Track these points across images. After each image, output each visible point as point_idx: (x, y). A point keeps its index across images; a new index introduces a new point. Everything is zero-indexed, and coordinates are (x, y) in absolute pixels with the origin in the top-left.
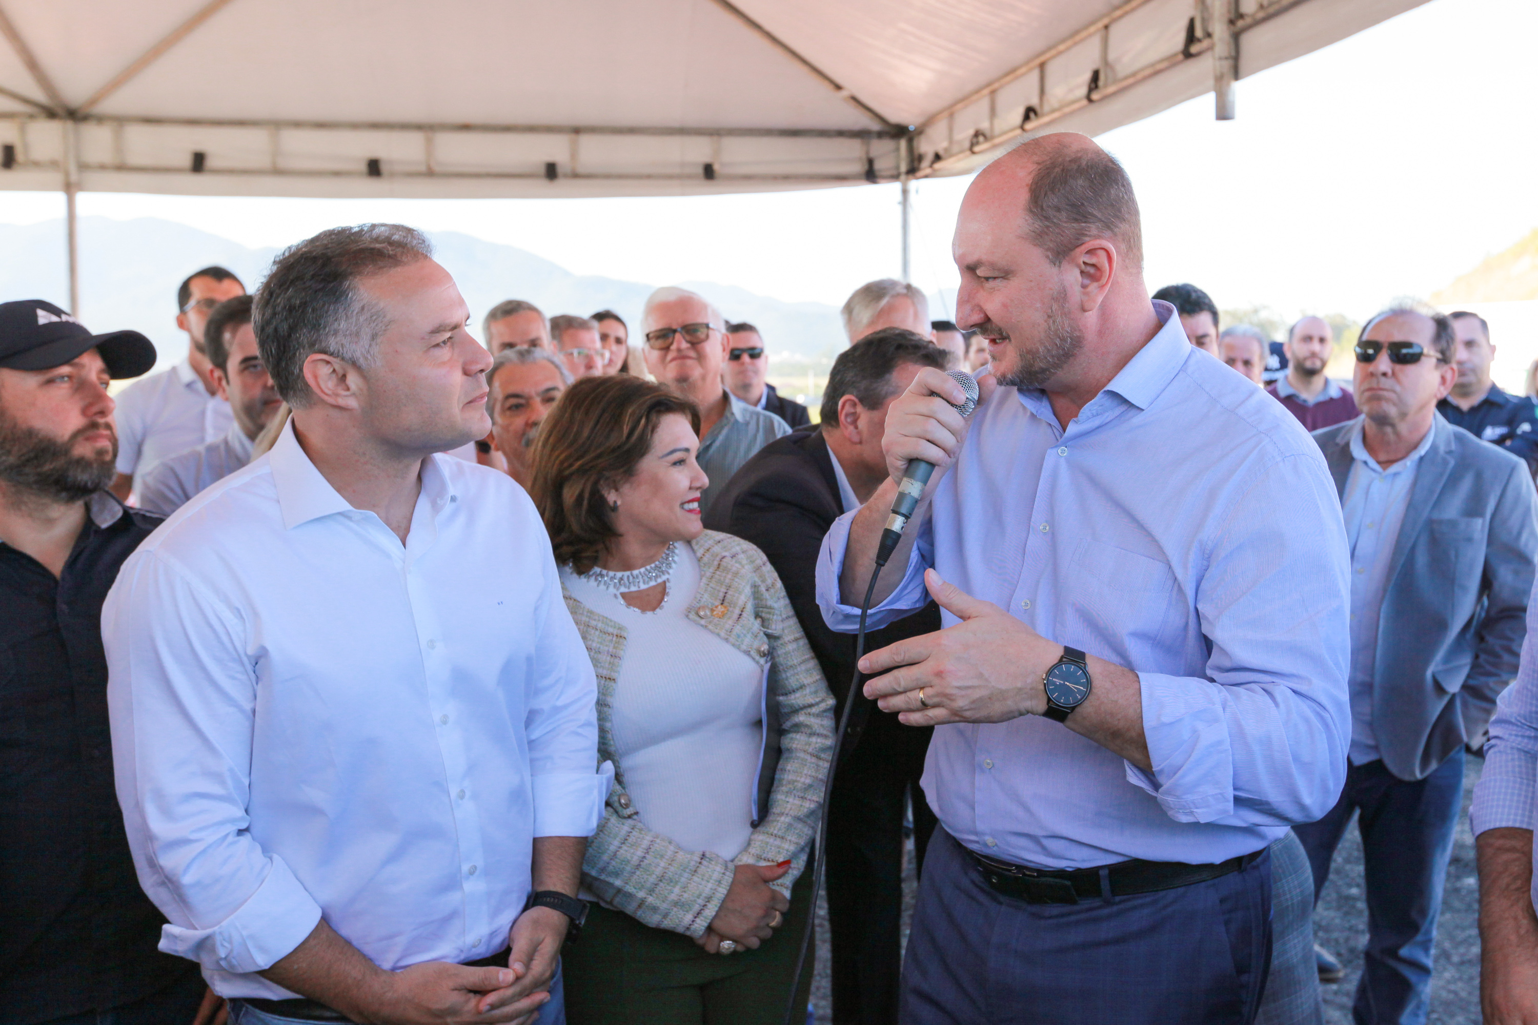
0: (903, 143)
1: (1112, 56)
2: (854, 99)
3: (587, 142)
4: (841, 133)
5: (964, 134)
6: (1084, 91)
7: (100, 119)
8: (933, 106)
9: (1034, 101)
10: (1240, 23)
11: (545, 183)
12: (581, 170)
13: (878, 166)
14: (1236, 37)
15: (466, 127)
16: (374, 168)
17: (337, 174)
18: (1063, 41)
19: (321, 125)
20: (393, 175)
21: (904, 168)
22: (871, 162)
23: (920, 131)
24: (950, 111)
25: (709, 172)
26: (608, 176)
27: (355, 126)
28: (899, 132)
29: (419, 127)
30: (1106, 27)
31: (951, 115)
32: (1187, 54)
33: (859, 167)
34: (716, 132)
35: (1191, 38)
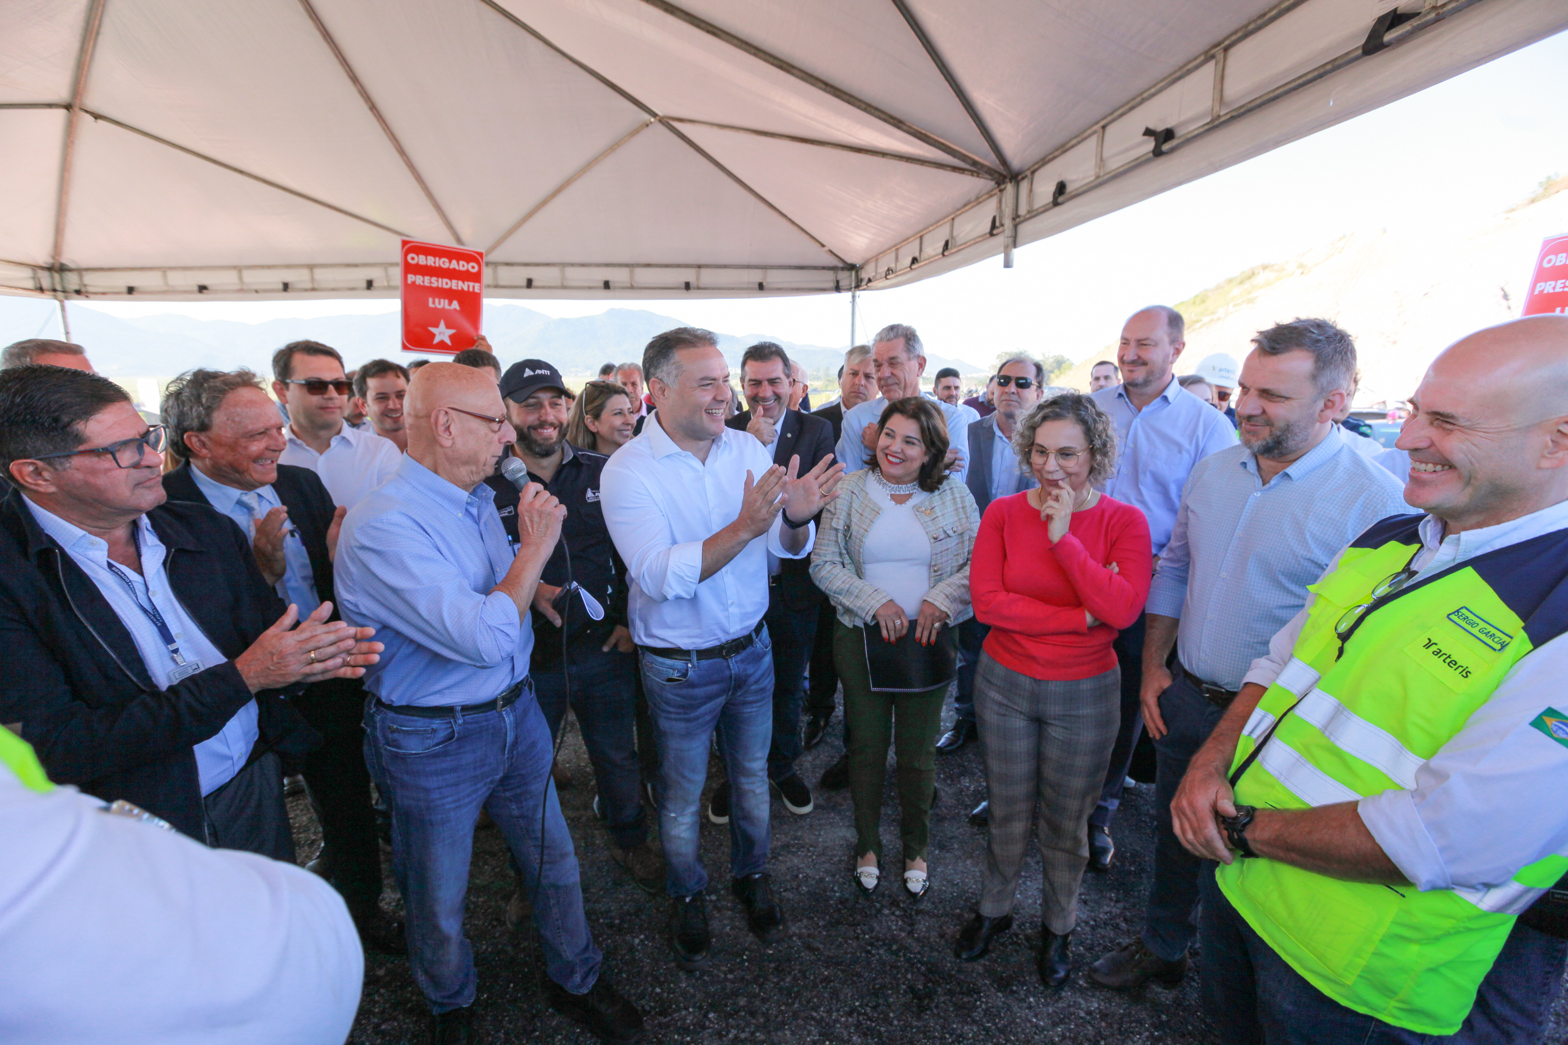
0: (854, 273)
1: (955, 234)
2: (831, 251)
3: (704, 271)
4: (824, 268)
5: (883, 270)
6: (941, 250)
8: (868, 255)
9: (917, 255)
10: (1018, 220)
11: (685, 291)
12: (701, 286)
13: (841, 284)
14: (1016, 227)
15: (648, 265)
16: (607, 285)
17: (590, 288)
18: (932, 225)
19: (583, 265)
20: (615, 288)
21: (853, 285)
22: (838, 282)
23: (862, 267)
24: (876, 258)
25: (761, 287)
26: (713, 289)
27: (598, 265)
28: (852, 267)
29: (627, 265)
30: (953, 219)
31: (877, 260)
32: (991, 234)
33: (832, 285)
34: (764, 267)
35: (993, 226)
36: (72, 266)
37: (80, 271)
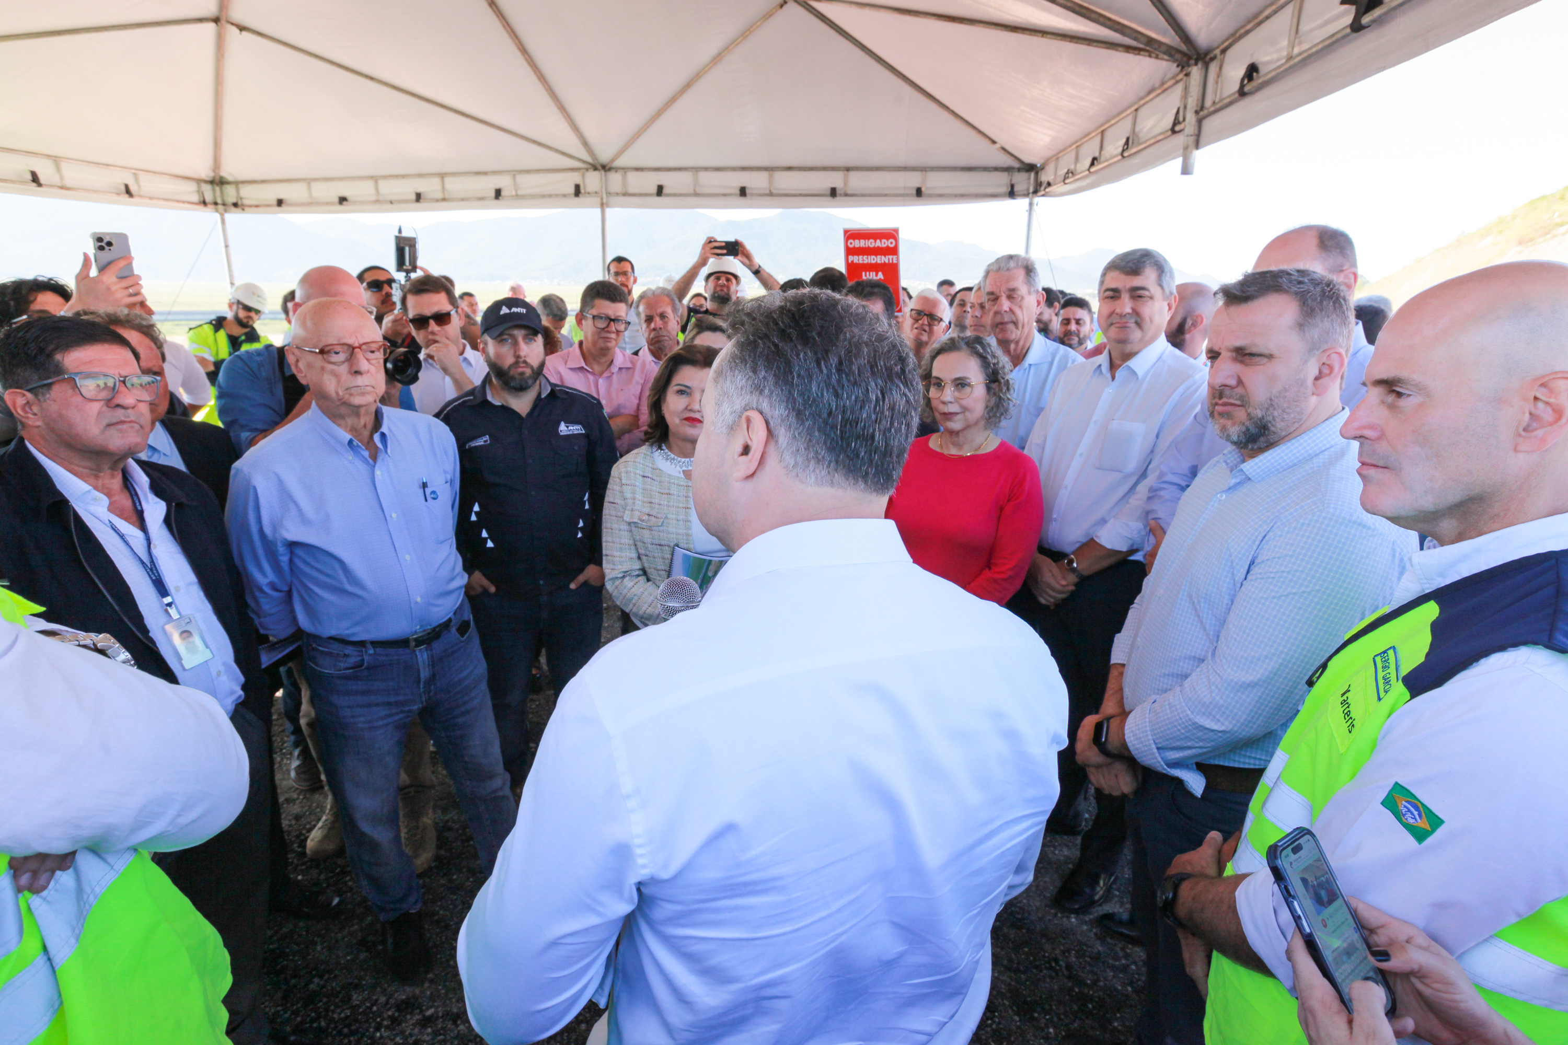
0: (1033, 175)
1: (1137, 129)
2: (1003, 149)
3: (853, 175)
4: (996, 169)
5: (1062, 172)
6: (1120, 150)
7: (616, 169)
8: (1049, 153)
9: (1097, 155)
10: (1202, 113)
11: (831, 198)
12: (849, 192)
13: (1016, 189)
14: (1200, 122)
15: (790, 169)
16: (743, 192)
17: (725, 195)
18: (1114, 117)
19: (718, 169)
20: (752, 195)
21: (1031, 190)
22: (1012, 186)
23: (1042, 168)
24: (1056, 157)
25: (919, 192)
26: (863, 195)
27: (734, 169)
28: (1030, 168)
29: (766, 169)
30: (1136, 110)
31: (1058, 159)
32: (1173, 131)
33: (1006, 189)
34: (924, 169)
35: (1176, 122)
36: (230, 178)
37: (237, 183)
